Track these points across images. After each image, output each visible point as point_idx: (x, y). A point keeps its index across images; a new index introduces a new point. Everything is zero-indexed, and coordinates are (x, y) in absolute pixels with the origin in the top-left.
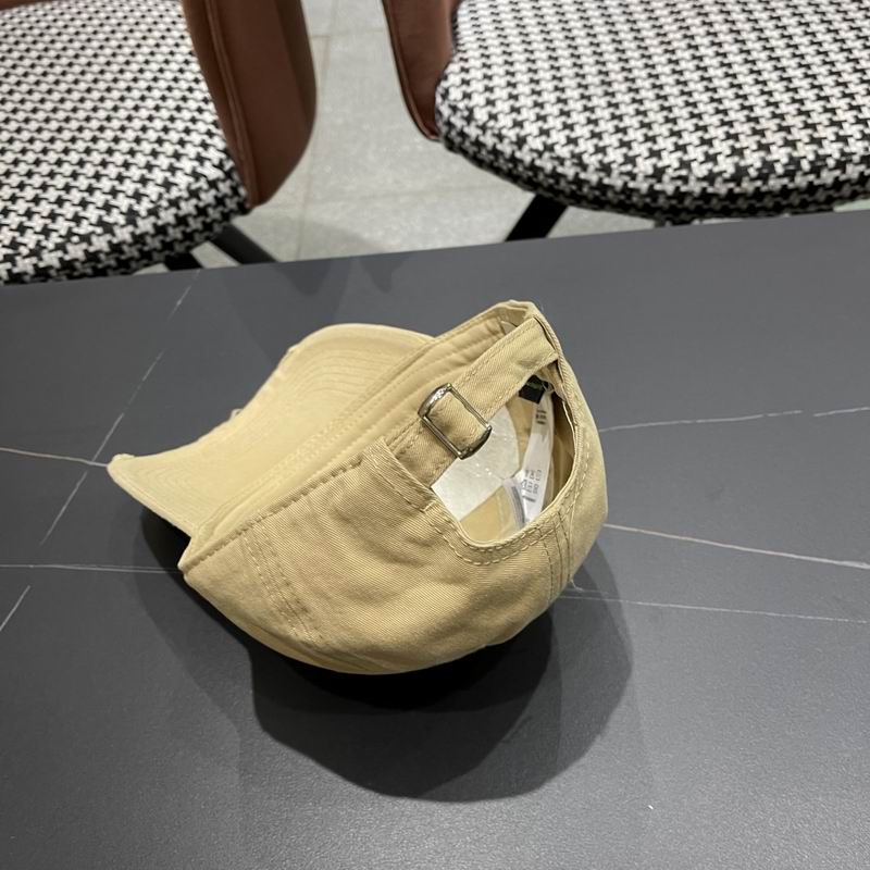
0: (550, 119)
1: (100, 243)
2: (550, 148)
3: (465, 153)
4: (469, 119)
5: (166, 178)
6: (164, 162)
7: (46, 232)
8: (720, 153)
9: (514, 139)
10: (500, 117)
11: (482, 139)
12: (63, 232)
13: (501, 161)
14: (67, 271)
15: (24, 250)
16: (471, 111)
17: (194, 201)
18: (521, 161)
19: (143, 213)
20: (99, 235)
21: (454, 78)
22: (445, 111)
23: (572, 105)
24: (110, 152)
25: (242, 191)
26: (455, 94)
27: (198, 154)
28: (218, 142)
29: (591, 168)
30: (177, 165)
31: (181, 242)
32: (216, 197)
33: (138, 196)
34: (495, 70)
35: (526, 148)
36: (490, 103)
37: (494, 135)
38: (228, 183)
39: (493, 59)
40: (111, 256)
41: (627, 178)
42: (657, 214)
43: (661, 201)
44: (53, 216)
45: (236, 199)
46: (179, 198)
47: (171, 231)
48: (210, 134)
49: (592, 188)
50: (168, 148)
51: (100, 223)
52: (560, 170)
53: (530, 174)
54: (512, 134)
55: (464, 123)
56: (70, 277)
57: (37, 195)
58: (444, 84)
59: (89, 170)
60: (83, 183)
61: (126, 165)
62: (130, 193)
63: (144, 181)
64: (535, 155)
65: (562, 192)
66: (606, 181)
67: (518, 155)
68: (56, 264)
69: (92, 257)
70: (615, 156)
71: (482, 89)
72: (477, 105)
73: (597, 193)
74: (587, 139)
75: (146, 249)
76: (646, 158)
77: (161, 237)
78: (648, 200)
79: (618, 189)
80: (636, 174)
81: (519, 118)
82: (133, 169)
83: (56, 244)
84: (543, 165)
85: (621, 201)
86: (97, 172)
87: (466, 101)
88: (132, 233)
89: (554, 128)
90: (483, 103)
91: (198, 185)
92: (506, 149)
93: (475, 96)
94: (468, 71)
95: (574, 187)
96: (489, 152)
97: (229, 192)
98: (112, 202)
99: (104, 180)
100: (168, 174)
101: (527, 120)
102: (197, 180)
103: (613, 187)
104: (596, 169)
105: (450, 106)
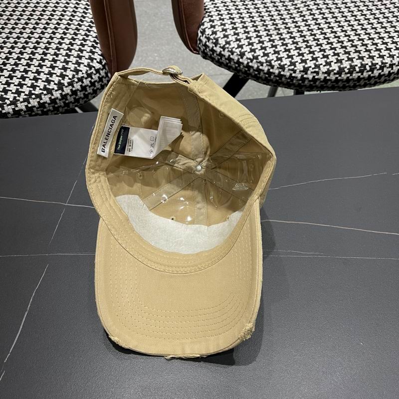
0: (255, 44)
1: (46, 99)
2: (256, 58)
3: (213, 60)
4: (216, 43)
6: (73, 59)
7: (18, 93)
8: (332, 62)
9: (239, 53)
10: (231, 43)
11: (223, 53)
12: (27, 93)
13: (232, 63)
14: (30, 112)
15: (8, 102)
16: (217, 40)
17: (89, 79)
18: (243, 63)
19: (66, 84)
20: (45, 95)
21: (207, 25)
22: (204, 40)
23: (263, 38)
24: (45, 54)
26: (209, 32)
27: (90, 56)
28: (98, 51)
29: (276, 67)
30: (80, 61)
31: (83, 99)
32: (99, 77)
33: (63, 76)
34: (226, 21)
35: (245, 57)
36: (225, 36)
37: (228, 51)
38: (104, 71)
39: (224, 16)
40: (51, 105)
41: (292, 72)
42: (303, 89)
43: (306, 82)
44: (21, 85)
46: (83, 77)
47: (79, 93)
48: (93, 46)
49: (275, 76)
50: (75, 53)
51: (45, 88)
52: (261, 67)
53: (246, 69)
54: (238, 51)
55: (214, 45)
56: (30, 115)
57: (10, 74)
58: (202, 27)
59: (36, 62)
60: (33, 69)
61: (55, 61)
62: (58, 74)
64: (249, 61)
65: (261, 78)
66: (282, 73)
67: (241, 60)
68: (24, 108)
69: (42, 105)
70: (286, 62)
71: (221, 30)
72: (220, 37)
73: (278, 78)
74: (273, 54)
75: (67, 102)
76: (300, 63)
77: (74, 96)
78: (301, 82)
79: (287, 77)
80: (296, 70)
81: (240, 44)
82: (58, 62)
83: (23, 99)
84: (253, 65)
85: (288, 82)
86: (40, 63)
87: (214, 35)
88: (61, 94)
89: (257, 49)
90: (222, 36)
91: (91, 71)
92: (235, 57)
93: (218, 33)
94: (213, 21)
95: (267, 76)
96: (226, 59)
97: (105, 76)
98: (50, 78)
99: (44, 67)
100: (76, 66)
101: (244, 44)
102: (91, 69)
103: (285, 76)
104: (278, 68)
105: (206, 37)
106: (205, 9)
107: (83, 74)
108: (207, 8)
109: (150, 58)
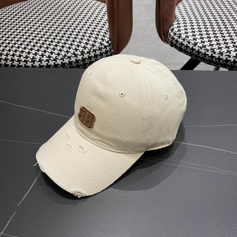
0: (204, 39)
1: (73, 59)
2: (205, 47)
3: (176, 47)
4: (180, 37)
5: (93, 44)
6: (92, 39)
7: (58, 54)
9: (193, 43)
10: (189, 37)
11: (183, 43)
12: (63, 55)
13: (188, 49)
14: (63, 66)
15: (52, 59)
16: (180, 35)
17: (100, 51)
18: (195, 50)
19: (86, 52)
20: (73, 57)
21: (175, 26)
22: (172, 34)
23: (211, 35)
24: (77, 35)
25: (112, 50)
26: (176, 30)
27: (102, 38)
28: (108, 36)
29: (217, 53)
30: (96, 40)
32: (106, 51)
33: (85, 48)
34: (187, 24)
35: (197, 46)
36: (186, 33)
37: (187, 42)
38: (109, 47)
39: (187, 22)
40: (76, 63)
41: (228, 57)
42: (234, 69)
44: (61, 50)
45: (110, 52)
46: (96, 49)
47: (92, 58)
48: (105, 33)
49: (216, 59)
50: (94, 36)
51: (74, 53)
52: (207, 53)
53: (197, 53)
54: (193, 42)
55: (178, 38)
56: (63, 67)
57: (56, 44)
58: (172, 27)
59: (71, 39)
60: (69, 42)
61: (82, 39)
62: (83, 46)
63: (87, 44)
64: (200, 48)
65: (206, 59)
66: (221, 57)
67: (194, 48)
68: (60, 63)
69: (70, 63)
70: (224, 50)
71: (184, 29)
72: (182, 33)
73: (217, 60)
74: (216, 45)
75: (85, 63)
76: (234, 52)
77: (90, 60)
78: (233, 64)
79: (224, 60)
80: (230, 56)
81: (195, 38)
82: (84, 40)
83: (61, 58)
84: (202, 51)
85: (224, 63)
86: (73, 40)
87: (179, 32)
88: (82, 58)
89: (206, 41)
90: (184, 33)
91: (102, 47)
92: (191, 46)
93: (182, 31)
94: (179, 24)
95: (210, 58)
96: (185, 47)
97: (109, 50)
98: (78, 48)
99: (75, 42)
100: (94, 43)
101: (198, 38)
102: (101, 45)
103: (223, 59)
104: (218, 53)
105: (174, 33)
106: (175, 17)
107: (97, 47)
108: (177, 16)
109: (140, 51)
